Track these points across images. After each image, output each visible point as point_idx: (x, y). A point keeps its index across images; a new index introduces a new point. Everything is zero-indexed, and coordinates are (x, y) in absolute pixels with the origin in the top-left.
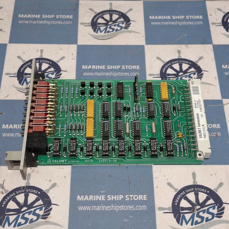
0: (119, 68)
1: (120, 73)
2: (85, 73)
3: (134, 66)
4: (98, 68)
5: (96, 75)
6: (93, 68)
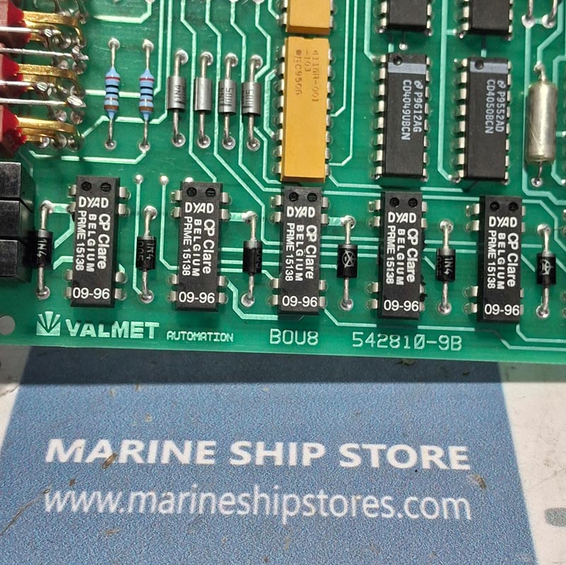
0: (313, 460)
1: (322, 496)
2: (58, 495)
3: (425, 449)
4: (165, 459)
5: (142, 510)
6: (123, 459)
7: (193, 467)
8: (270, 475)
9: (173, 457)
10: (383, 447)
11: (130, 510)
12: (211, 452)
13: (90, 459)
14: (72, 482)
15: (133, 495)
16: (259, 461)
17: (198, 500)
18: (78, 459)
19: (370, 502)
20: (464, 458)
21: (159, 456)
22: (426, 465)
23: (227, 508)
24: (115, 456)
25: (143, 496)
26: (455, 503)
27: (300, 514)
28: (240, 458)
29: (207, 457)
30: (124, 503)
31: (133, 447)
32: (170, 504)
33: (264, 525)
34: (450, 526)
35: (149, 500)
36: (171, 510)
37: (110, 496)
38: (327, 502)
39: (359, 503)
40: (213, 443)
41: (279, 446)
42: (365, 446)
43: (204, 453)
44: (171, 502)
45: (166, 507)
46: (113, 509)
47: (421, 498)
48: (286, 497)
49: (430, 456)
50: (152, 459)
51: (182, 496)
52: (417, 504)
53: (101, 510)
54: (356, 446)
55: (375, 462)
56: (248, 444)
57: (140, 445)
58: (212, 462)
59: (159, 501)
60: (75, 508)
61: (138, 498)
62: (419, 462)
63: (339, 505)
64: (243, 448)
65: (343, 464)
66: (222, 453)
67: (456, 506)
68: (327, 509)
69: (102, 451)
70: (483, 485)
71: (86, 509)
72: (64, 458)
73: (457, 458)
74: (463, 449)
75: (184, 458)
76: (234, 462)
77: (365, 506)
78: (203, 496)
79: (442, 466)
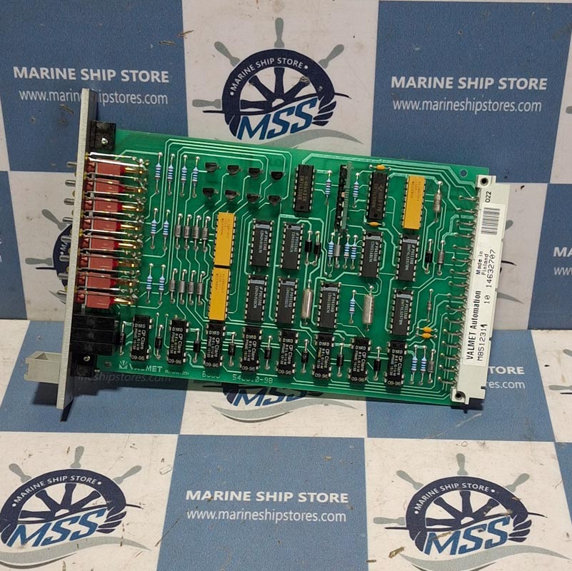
7: (242, 501)
8: (271, 505)
9: (234, 497)
10: (316, 494)
11: (219, 518)
12: (249, 496)
13: (203, 499)
14: (197, 507)
15: (220, 513)
16: (268, 500)
17: (245, 515)
18: (198, 499)
19: (309, 515)
20: (346, 498)
21: (229, 498)
22: (331, 501)
23: (255, 517)
24: (212, 497)
25: (224, 513)
26: (341, 515)
27: (282, 520)
28: (260, 498)
29: (248, 498)
30: (217, 515)
31: (219, 494)
32: (234, 516)
33: (269, 524)
34: (338, 524)
35: (226, 514)
36: (234, 518)
37: (211, 513)
38: (293, 515)
39: (305, 516)
40: (249, 492)
41: (275, 493)
42: (309, 494)
43: (246, 496)
44: (234, 515)
45: (232, 517)
46: (213, 518)
47: (328, 513)
48: (277, 514)
49: (333, 497)
50: (226, 499)
51: (238, 513)
52: (327, 516)
53: (208, 518)
54: (305, 494)
55: (312, 500)
56: (263, 493)
57: (222, 493)
58: (249, 500)
59: (230, 514)
60: (199, 517)
61: (222, 514)
62: (329, 500)
63: (297, 516)
64: (261, 494)
65: (300, 501)
66: (253, 496)
67: (341, 516)
68: (292, 518)
69: (207, 495)
70: (352, 509)
71: (203, 518)
72: (193, 498)
73: (344, 498)
74: (346, 494)
75: (239, 498)
76: (258, 500)
77: (307, 517)
78: (246, 513)
79: (337, 501)
